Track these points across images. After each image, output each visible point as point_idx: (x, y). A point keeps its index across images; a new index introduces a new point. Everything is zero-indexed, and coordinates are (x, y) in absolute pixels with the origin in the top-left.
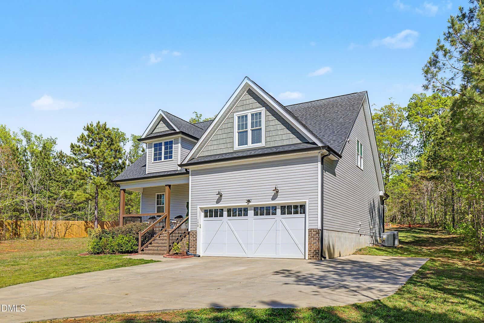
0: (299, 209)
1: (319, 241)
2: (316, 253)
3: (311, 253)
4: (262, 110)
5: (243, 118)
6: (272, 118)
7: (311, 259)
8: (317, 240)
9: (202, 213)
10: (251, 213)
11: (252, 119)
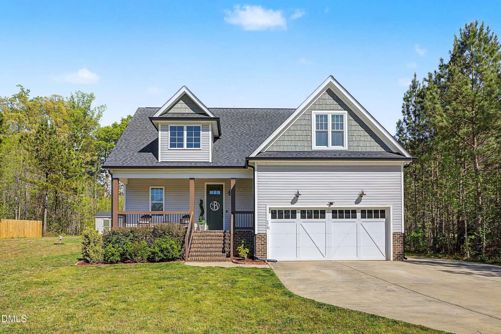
0: (380, 213)
1: (402, 244)
2: (400, 254)
3: (395, 255)
4: (345, 113)
5: (322, 119)
6: (354, 123)
7: (395, 260)
8: (401, 243)
9: (269, 214)
10: (329, 215)
11: (333, 120)
